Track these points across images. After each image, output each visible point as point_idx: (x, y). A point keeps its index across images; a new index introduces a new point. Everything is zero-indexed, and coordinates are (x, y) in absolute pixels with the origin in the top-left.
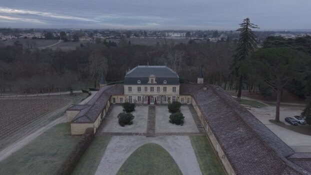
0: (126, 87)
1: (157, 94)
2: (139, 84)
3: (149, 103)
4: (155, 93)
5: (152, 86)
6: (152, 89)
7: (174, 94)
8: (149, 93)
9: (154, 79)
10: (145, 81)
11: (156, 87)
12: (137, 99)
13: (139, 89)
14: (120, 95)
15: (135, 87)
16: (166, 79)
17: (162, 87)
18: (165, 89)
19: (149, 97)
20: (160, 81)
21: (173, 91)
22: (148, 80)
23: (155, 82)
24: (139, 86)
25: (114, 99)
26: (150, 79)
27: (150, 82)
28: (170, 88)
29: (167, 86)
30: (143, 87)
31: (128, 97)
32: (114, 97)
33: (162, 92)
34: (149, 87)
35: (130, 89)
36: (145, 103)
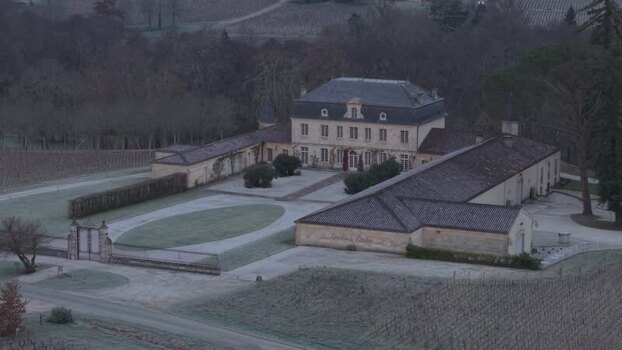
0: (296, 124)
1: (365, 145)
2: (325, 118)
3: (345, 168)
4: (360, 143)
5: (354, 125)
6: (354, 133)
7: (403, 147)
8: (346, 142)
9: (359, 108)
10: (337, 113)
11: (361, 127)
12: (319, 156)
13: (325, 131)
14: (283, 142)
15: (314, 125)
16: (385, 109)
17: (375, 128)
18: (383, 135)
19: (346, 152)
20: (370, 115)
21: (402, 140)
22: (345, 111)
23: (360, 116)
24: (325, 123)
25: (270, 150)
26: (349, 108)
27: (349, 115)
28: (393, 132)
29: (386, 127)
30: (333, 125)
31: (299, 148)
32: (269, 146)
33: (375, 142)
34: (346, 126)
35: (305, 129)
36: (336, 166)
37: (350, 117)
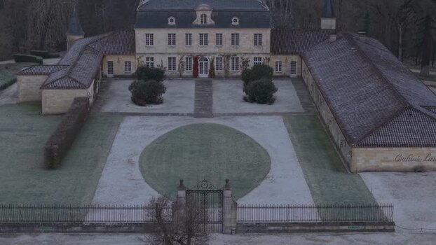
0: (140, 34)
1: (217, 50)
2: (173, 27)
3: (195, 75)
4: (211, 48)
5: (204, 31)
6: (204, 40)
7: (257, 50)
8: (196, 48)
9: (209, 14)
10: (186, 20)
11: (212, 33)
12: (166, 65)
13: (172, 40)
14: (124, 54)
15: (160, 35)
16: (236, 13)
17: (227, 34)
18: (235, 39)
19: (196, 59)
20: (222, 20)
21: (255, 44)
22: (194, 18)
23: (210, 21)
24: (172, 31)
25: (111, 64)
26: (199, 14)
27: (198, 21)
28: (246, 36)
29: (240, 32)
30: (180, 33)
31: (144, 59)
32: (109, 59)
33: (227, 47)
34: (195, 33)
35: (150, 40)
36: (185, 73)
37: (199, 23)
